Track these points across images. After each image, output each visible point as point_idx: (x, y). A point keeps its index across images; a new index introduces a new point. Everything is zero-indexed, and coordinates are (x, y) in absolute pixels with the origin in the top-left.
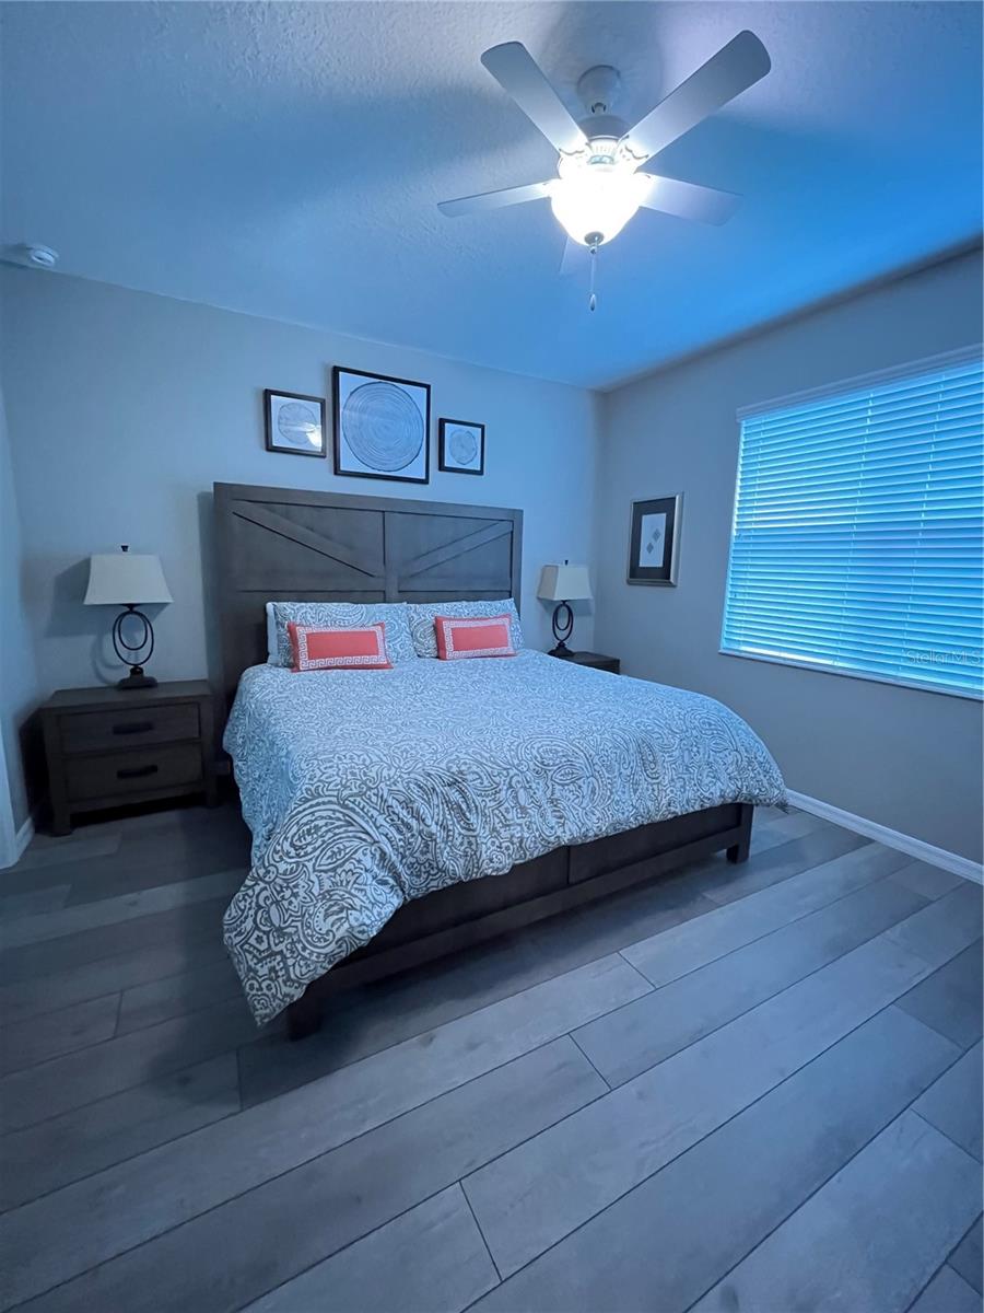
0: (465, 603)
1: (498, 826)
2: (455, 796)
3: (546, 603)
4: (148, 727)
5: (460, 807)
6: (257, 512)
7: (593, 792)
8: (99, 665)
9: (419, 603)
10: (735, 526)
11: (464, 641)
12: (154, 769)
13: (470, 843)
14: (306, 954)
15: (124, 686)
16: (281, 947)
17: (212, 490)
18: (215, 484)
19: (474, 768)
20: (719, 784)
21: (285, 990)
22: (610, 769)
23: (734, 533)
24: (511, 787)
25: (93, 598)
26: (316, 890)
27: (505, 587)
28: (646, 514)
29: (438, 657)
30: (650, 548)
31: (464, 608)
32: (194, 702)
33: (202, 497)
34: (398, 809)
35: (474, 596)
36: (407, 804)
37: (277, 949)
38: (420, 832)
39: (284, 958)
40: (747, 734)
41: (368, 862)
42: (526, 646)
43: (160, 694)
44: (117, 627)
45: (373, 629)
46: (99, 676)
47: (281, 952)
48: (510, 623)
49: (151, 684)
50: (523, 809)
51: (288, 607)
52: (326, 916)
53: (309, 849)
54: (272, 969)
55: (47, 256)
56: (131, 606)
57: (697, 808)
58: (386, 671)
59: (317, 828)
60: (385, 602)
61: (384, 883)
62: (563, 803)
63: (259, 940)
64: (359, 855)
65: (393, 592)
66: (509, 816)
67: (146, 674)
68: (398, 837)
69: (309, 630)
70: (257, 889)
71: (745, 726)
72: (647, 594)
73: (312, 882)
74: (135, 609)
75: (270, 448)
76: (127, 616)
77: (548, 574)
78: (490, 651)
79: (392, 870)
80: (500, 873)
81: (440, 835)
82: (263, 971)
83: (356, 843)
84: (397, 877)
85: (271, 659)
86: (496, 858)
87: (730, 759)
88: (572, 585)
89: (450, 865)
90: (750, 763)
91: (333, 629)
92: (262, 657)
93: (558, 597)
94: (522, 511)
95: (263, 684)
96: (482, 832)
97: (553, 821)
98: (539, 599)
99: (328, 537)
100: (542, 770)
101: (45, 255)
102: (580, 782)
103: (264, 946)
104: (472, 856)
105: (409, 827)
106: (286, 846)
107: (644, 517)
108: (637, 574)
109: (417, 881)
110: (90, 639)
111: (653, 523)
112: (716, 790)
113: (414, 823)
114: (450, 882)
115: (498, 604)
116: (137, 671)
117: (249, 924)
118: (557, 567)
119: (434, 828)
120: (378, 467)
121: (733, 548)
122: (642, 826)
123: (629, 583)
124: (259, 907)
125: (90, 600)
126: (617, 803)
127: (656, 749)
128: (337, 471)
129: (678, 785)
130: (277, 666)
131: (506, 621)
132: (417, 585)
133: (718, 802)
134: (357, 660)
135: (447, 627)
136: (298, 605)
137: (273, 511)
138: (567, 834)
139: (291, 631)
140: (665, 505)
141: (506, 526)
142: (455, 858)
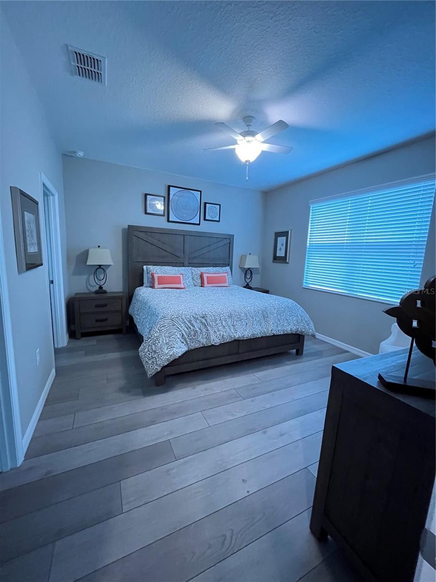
0: (212, 268)
1: (216, 331)
2: (204, 321)
3: (242, 269)
4: (105, 305)
5: (205, 324)
6: (142, 235)
7: (247, 324)
8: (88, 286)
9: (196, 267)
10: (308, 242)
11: (211, 281)
12: (106, 320)
13: (208, 335)
14: (162, 358)
15: (97, 292)
16: (155, 356)
17: (127, 227)
18: (128, 225)
19: (210, 314)
20: (290, 326)
21: (156, 367)
22: (252, 318)
23: (308, 245)
24: (220, 320)
25: (90, 262)
26: (165, 342)
27: (227, 262)
28: (279, 237)
29: (201, 286)
30: (280, 249)
31: (211, 269)
32: (120, 298)
33: (124, 230)
34: (187, 323)
35: (215, 265)
36: (190, 321)
37: (154, 356)
38: (193, 330)
39: (156, 359)
40: (302, 312)
41: (179, 336)
42: (234, 284)
43: (109, 295)
44: (95, 273)
45: (179, 275)
46: (88, 289)
47: (155, 357)
48: (228, 276)
49: (105, 292)
50: (224, 327)
51: (151, 267)
52: (167, 349)
53: (163, 331)
54: (153, 362)
55: (81, 154)
56: (100, 266)
57: (282, 333)
58: (184, 290)
59: (165, 326)
60: (183, 266)
61: (183, 343)
62: (237, 327)
63: (149, 354)
64: (176, 334)
65: (186, 263)
66: (220, 328)
67: (104, 289)
68: (187, 330)
69: (158, 275)
70: (149, 341)
71: (301, 309)
72: (280, 266)
73: (163, 340)
74: (102, 267)
75: (146, 213)
76: (98, 270)
77: (243, 258)
78: (220, 285)
79: (185, 339)
80: (216, 344)
81: (199, 331)
82: (150, 362)
83: (176, 330)
84: (186, 342)
85: (144, 285)
86: (216, 340)
87: (295, 319)
88: (252, 262)
89: (202, 340)
90: (302, 320)
91: (166, 275)
92: (142, 284)
93: (246, 266)
94: (233, 235)
95: (143, 293)
96: (211, 332)
97: (233, 331)
98: (240, 267)
99: (164, 244)
100: (230, 316)
101: (80, 154)
102: (242, 321)
103: (151, 356)
104: (208, 338)
105: (190, 329)
106: (157, 330)
107: (279, 238)
108: (276, 258)
109: (192, 344)
110: (85, 277)
111: (281, 240)
112: (289, 328)
113: (192, 327)
114: (202, 346)
115: (224, 268)
116: (101, 287)
117: (146, 350)
118: (246, 256)
119: (197, 329)
120: (183, 219)
121: (308, 250)
122: (262, 337)
123: (273, 262)
124: (149, 345)
125: (87, 264)
126: (254, 328)
127: (268, 313)
128: (168, 221)
129: (275, 325)
130: (147, 287)
131: (226, 274)
132: (195, 261)
133: (290, 332)
134: (174, 286)
135: (205, 276)
136: (155, 267)
137: (147, 235)
138: (238, 335)
139: (152, 275)
140: (285, 234)
141: (228, 241)
142: (203, 338)
